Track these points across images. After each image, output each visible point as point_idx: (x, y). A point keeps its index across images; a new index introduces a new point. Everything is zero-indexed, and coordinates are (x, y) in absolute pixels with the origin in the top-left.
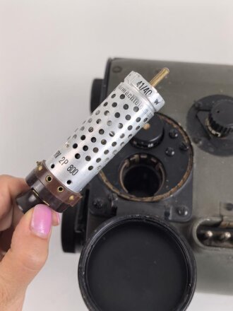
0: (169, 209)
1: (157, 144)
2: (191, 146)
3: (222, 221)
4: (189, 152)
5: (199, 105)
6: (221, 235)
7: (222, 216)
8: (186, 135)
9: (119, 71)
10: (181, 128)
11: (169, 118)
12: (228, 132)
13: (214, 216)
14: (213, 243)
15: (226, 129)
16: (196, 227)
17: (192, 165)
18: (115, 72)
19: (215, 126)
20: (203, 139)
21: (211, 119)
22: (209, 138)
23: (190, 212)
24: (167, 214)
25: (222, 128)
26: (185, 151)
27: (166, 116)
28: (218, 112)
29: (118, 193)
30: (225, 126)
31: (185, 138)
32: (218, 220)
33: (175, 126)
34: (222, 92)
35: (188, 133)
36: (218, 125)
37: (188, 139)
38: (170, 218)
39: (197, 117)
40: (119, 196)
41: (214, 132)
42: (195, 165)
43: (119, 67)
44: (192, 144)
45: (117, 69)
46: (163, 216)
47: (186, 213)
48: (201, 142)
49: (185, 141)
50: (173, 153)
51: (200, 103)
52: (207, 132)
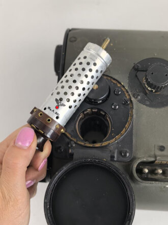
0: (114, 153)
1: (104, 101)
2: (131, 101)
3: (156, 160)
4: (130, 106)
5: (138, 67)
6: (156, 169)
7: (155, 157)
8: (128, 92)
9: (75, 41)
10: (124, 87)
11: (114, 79)
12: (161, 89)
13: (150, 156)
14: (150, 176)
15: (159, 87)
16: (135, 166)
17: (132, 116)
18: (71, 41)
19: (150, 85)
20: (141, 94)
21: (147, 80)
22: (146, 94)
23: (131, 153)
24: (112, 157)
25: (155, 86)
26: (127, 104)
27: (111, 77)
28: (152, 73)
29: (75, 140)
30: (158, 85)
31: (127, 95)
32: (152, 159)
33: (119, 85)
34: (156, 55)
35: (129, 91)
36: (152, 84)
37: (129, 95)
38: (115, 159)
39: (136, 76)
40: (75, 143)
41: (149, 89)
42: (134, 116)
43: (75, 38)
44: (133, 99)
45: (73, 39)
46: (109, 159)
47: (128, 155)
48: (139, 97)
49: (126, 97)
50: (117, 107)
51: (139, 65)
52: (144, 89)
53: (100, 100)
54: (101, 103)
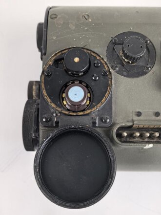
0: (95, 120)
1: (86, 72)
2: (110, 72)
3: (134, 124)
4: (109, 77)
5: (115, 40)
6: (134, 133)
7: (133, 121)
8: (106, 64)
9: (56, 18)
10: (103, 59)
11: (94, 52)
12: (136, 60)
13: (128, 122)
14: (128, 140)
15: (135, 58)
16: (115, 130)
17: (111, 86)
18: (52, 18)
19: (127, 57)
20: (119, 66)
21: (123, 52)
22: (123, 65)
23: (111, 119)
24: (94, 123)
26: (106, 75)
27: (91, 51)
28: (129, 46)
29: (60, 110)
30: (133, 56)
31: (106, 67)
32: (130, 124)
33: (98, 58)
34: (131, 29)
35: (107, 62)
37: (108, 66)
38: (97, 125)
39: (114, 49)
40: (60, 113)
41: (126, 60)
42: (113, 86)
43: (55, 15)
44: (111, 70)
46: (91, 125)
47: (108, 121)
48: (117, 68)
49: (105, 68)
50: (97, 78)
51: (116, 39)
52: (121, 60)
53: (81, 72)
54: (82, 75)
